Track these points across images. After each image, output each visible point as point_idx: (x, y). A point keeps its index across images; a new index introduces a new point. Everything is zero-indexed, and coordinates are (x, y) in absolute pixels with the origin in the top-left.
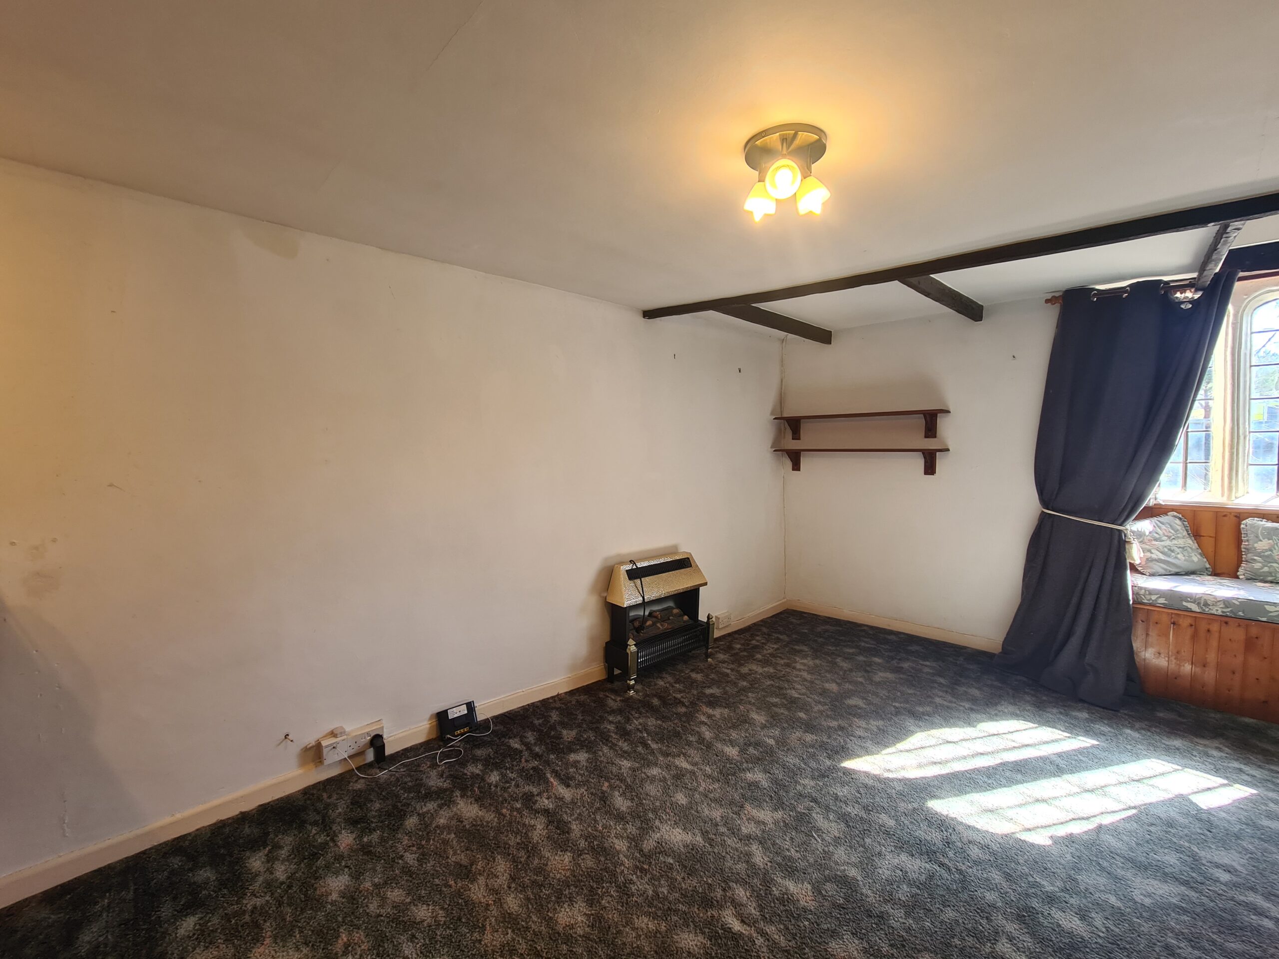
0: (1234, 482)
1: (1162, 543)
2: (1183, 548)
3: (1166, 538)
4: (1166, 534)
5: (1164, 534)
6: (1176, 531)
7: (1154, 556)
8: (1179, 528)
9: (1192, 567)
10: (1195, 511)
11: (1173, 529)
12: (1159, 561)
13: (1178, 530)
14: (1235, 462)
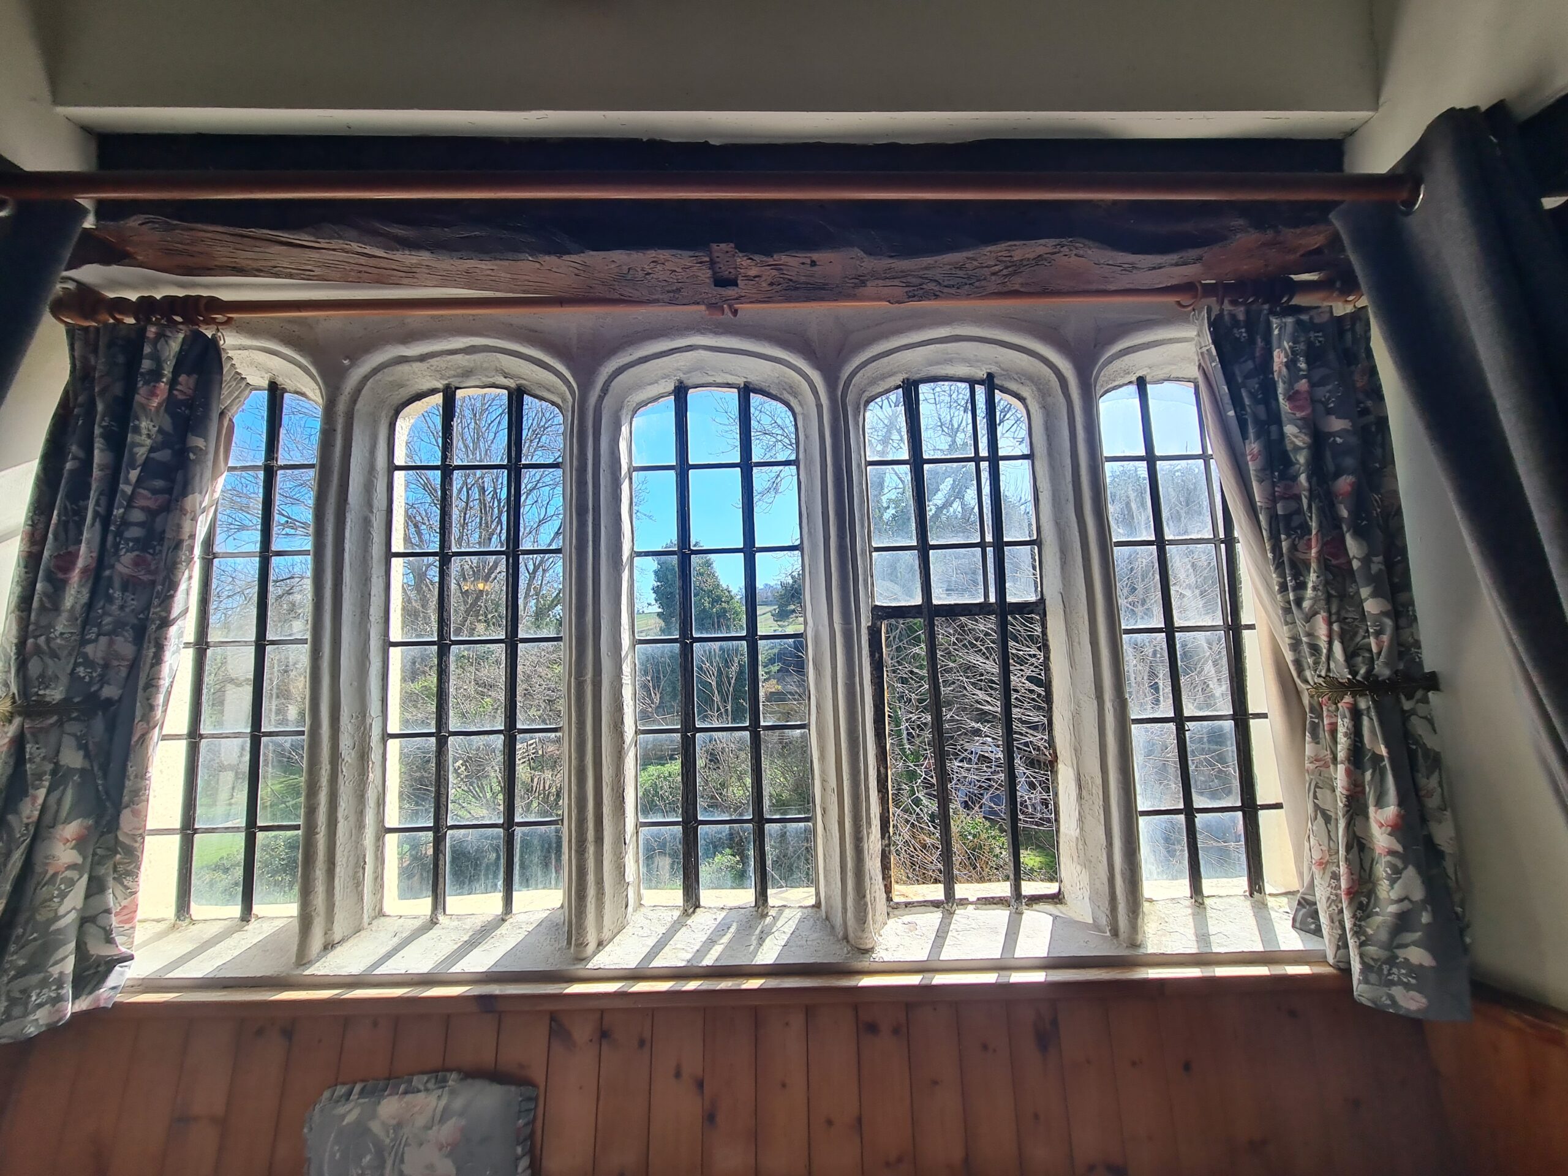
14: (321, 837)
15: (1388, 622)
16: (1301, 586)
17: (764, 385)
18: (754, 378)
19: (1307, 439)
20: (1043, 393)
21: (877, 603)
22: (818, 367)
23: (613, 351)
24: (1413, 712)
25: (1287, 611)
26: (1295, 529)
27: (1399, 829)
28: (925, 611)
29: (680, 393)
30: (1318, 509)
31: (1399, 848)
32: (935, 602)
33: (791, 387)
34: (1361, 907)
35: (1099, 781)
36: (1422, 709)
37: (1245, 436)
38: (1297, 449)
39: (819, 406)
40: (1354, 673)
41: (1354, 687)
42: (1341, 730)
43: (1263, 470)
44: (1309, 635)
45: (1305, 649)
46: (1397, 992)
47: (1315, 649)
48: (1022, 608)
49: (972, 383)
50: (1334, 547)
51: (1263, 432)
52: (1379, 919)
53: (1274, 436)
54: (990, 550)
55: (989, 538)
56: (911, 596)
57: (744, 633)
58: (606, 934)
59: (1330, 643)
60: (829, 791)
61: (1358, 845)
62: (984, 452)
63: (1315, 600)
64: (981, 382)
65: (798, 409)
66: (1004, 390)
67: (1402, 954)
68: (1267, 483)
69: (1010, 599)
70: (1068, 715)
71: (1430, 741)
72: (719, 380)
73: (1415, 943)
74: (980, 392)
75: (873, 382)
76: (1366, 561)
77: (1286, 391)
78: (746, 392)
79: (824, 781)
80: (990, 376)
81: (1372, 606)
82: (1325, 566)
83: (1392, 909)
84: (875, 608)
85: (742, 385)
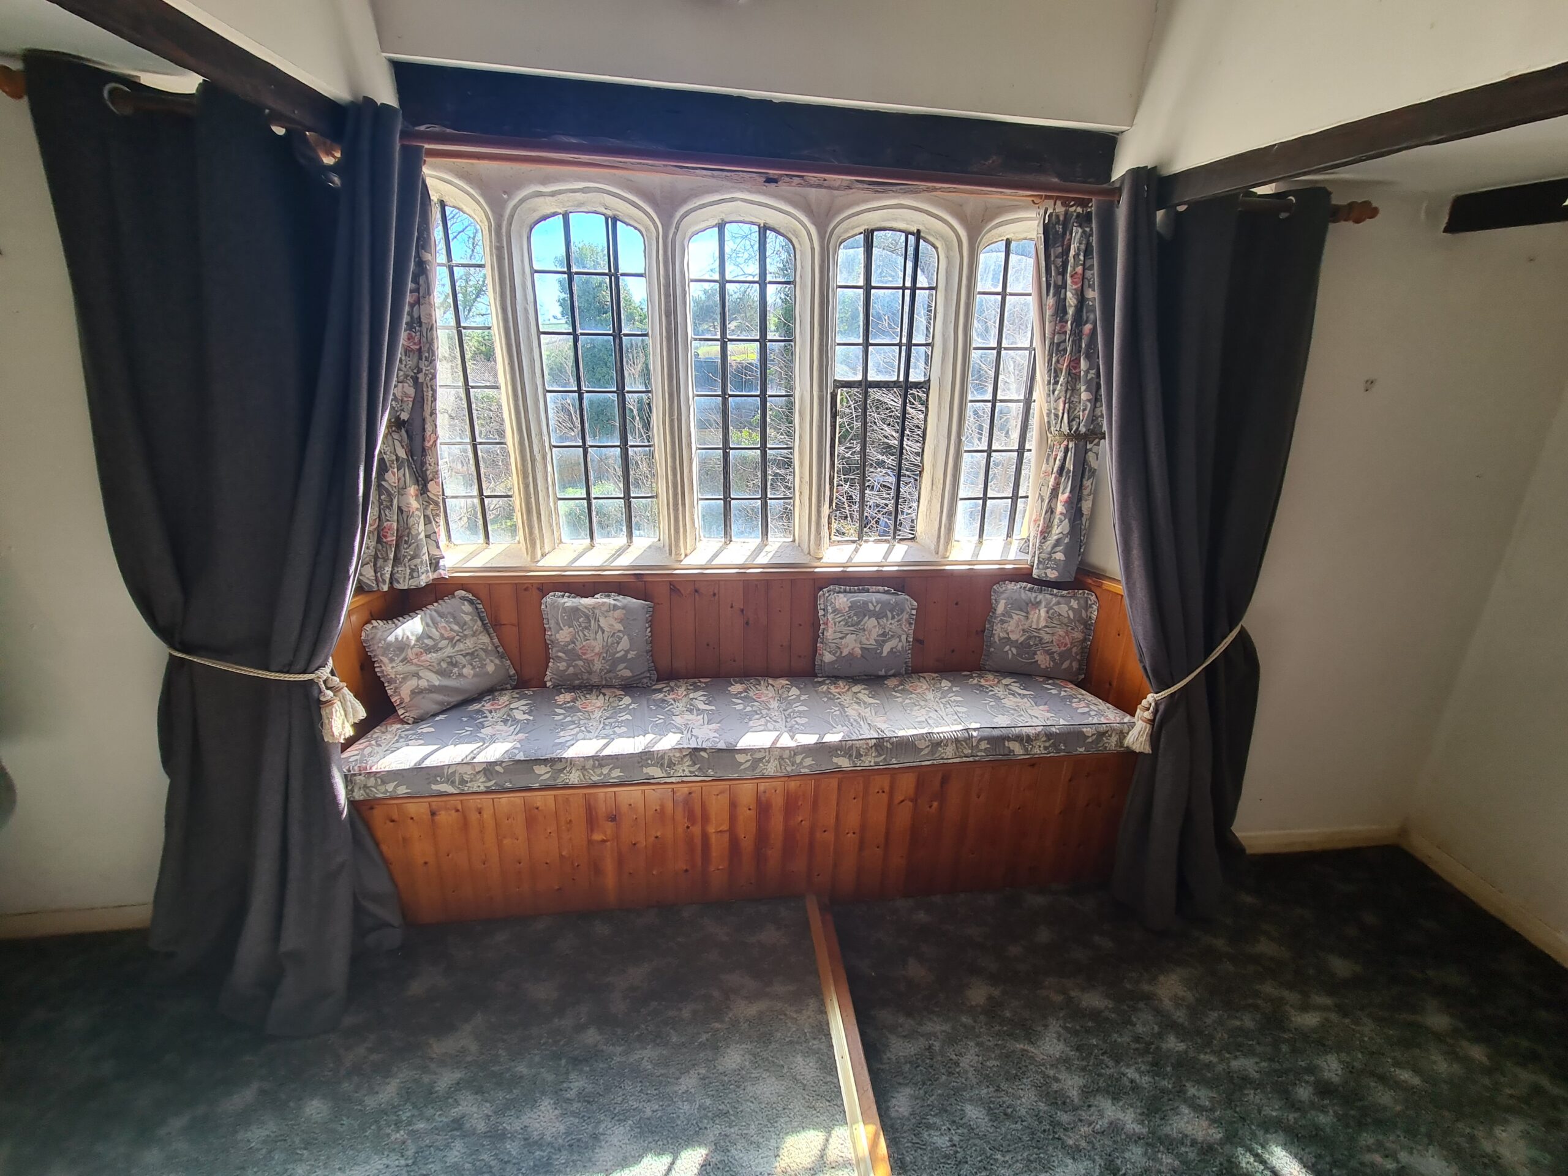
0: (536, 531)
1: (439, 655)
2: (472, 654)
3: (446, 642)
4: (446, 635)
5: (442, 636)
6: (463, 625)
7: (423, 684)
8: (467, 618)
9: (485, 684)
10: (489, 584)
11: (458, 624)
12: (432, 689)
13: (465, 623)
14: (533, 500)
15: (1089, 405)
16: (1056, 383)
17: (777, 227)
18: (771, 222)
19: (1076, 302)
20: (948, 248)
21: (836, 378)
22: (814, 223)
23: (684, 201)
24: (1091, 450)
25: (1049, 395)
26: (1060, 351)
27: (1069, 503)
28: (863, 384)
29: (721, 227)
30: (1073, 341)
31: (1065, 511)
32: (869, 379)
33: (794, 231)
34: (1044, 538)
35: (942, 481)
36: (1095, 449)
37: (1048, 294)
38: (1070, 306)
39: (813, 249)
40: (1070, 430)
41: (1069, 437)
42: (1059, 458)
43: (1053, 316)
44: (1055, 409)
45: (1053, 416)
46: (1048, 571)
47: (1056, 416)
48: (917, 385)
49: (908, 234)
50: (1075, 363)
51: (1057, 293)
52: (1049, 542)
53: (1062, 296)
54: (904, 348)
55: (904, 341)
56: (855, 374)
57: (758, 393)
58: (688, 551)
59: (1063, 414)
60: (804, 483)
61: (1051, 511)
62: (908, 284)
63: (1060, 391)
64: (912, 234)
65: (797, 246)
66: (926, 240)
67: (1054, 556)
68: (1053, 323)
69: (911, 379)
70: (932, 447)
71: (1094, 464)
72: (747, 219)
73: (1060, 551)
74: (911, 238)
75: (846, 231)
76: (1087, 372)
77: (1071, 272)
78: (764, 230)
79: (801, 478)
80: (919, 231)
81: (1084, 396)
82: (1069, 373)
83: (1056, 537)
84: (835, 380)
85: (762, 225)
